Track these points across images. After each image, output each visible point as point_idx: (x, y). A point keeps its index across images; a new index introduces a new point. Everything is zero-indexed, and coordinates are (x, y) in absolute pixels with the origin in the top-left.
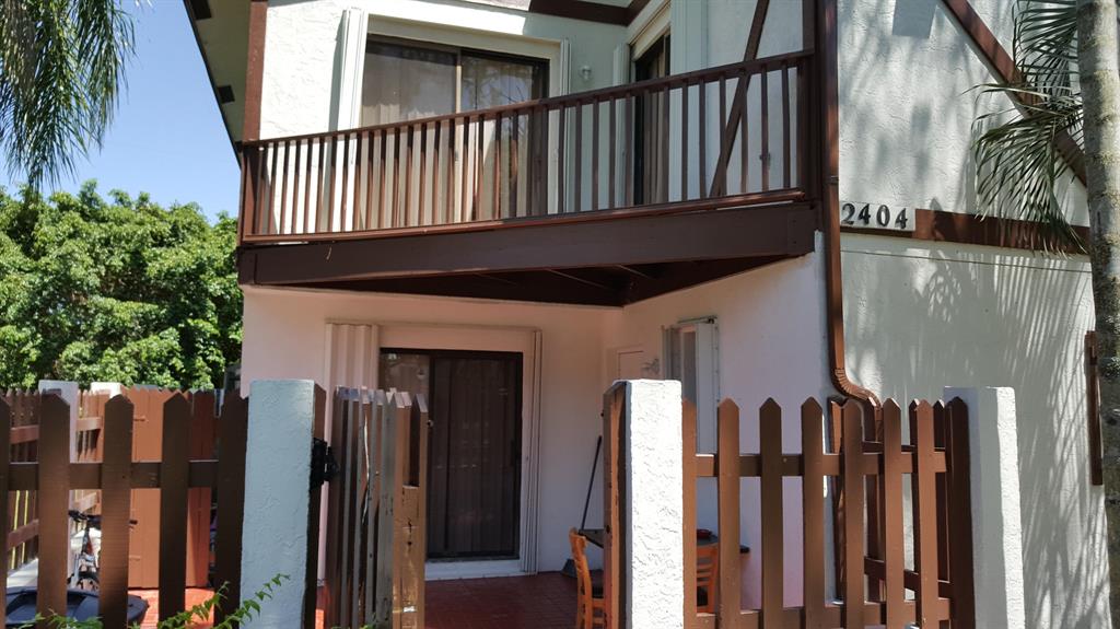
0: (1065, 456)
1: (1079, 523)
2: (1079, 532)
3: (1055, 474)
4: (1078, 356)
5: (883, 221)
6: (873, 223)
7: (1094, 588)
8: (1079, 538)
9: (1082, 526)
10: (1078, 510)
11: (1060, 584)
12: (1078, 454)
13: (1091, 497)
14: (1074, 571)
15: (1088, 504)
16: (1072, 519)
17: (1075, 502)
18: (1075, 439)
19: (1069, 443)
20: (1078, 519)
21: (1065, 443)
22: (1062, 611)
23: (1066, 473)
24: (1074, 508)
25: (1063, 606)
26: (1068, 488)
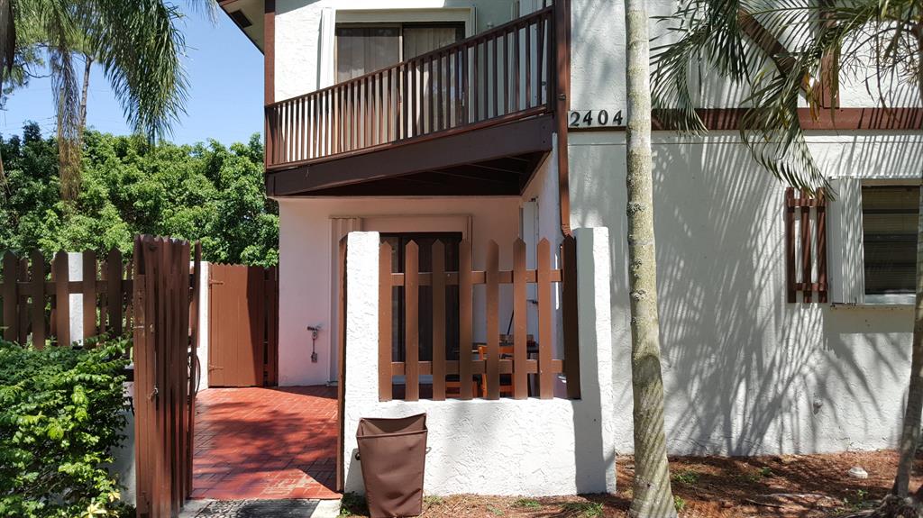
0: (763, 282)
1: (774, 331)
2: (773, 337)
3: (753, 296)
4: (778, 208)
5: (603, 121)
6: (595, 123)
7: (786, 378)
8: (774, 342)
9: (776, 333)
10: (773, 322)
11: (755, 375)
12: (775, 280)
13: (786, 313)
14: (768, 366)
15: (783, 318)
16: (768, 328)
17: (771, 316)
18: (773, 269)
19: (767, 272)
20: (773, 328)
21: (763, 273)
22: (756, 394)
23: (764, 295)
24: (769, 320)
25: (757, 391)
26: (765, 305)
